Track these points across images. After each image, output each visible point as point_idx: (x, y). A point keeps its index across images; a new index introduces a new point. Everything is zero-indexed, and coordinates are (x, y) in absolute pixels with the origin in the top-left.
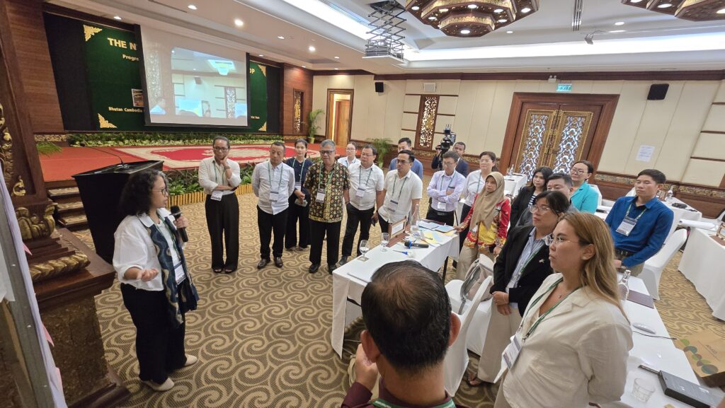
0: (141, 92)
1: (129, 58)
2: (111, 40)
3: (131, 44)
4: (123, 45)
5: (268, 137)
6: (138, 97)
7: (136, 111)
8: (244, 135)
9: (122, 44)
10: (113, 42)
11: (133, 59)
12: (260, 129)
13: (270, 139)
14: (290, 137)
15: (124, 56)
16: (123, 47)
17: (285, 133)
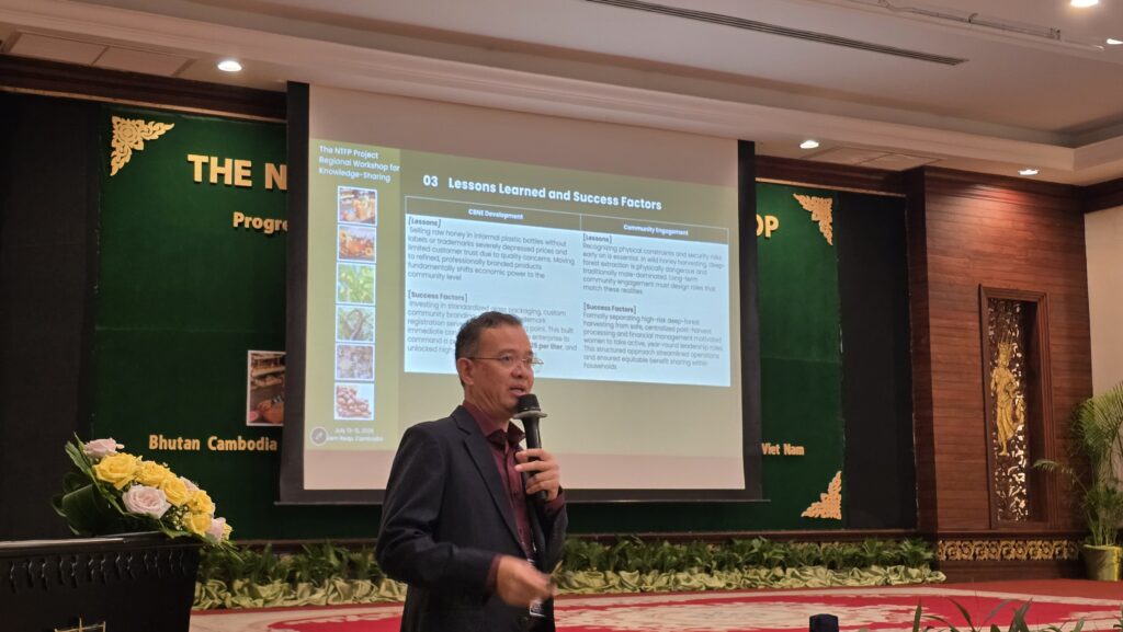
0: (282, 361)
1: (257, 222)
2: (198, 160)
3: (269, 168)
4: (240, 172)
5: (851, 550)
6: (270, 382)
7: (251, 445)
8: (729, 541)
9: (235, 171)
10: (206, 166)
11: (270, 225)
12: (812, 511)
13: (863, 563)
14: (974, 547)
15: (238, 218)
16: (239, 182)
17: (944, 526)
